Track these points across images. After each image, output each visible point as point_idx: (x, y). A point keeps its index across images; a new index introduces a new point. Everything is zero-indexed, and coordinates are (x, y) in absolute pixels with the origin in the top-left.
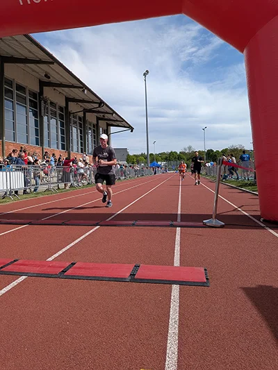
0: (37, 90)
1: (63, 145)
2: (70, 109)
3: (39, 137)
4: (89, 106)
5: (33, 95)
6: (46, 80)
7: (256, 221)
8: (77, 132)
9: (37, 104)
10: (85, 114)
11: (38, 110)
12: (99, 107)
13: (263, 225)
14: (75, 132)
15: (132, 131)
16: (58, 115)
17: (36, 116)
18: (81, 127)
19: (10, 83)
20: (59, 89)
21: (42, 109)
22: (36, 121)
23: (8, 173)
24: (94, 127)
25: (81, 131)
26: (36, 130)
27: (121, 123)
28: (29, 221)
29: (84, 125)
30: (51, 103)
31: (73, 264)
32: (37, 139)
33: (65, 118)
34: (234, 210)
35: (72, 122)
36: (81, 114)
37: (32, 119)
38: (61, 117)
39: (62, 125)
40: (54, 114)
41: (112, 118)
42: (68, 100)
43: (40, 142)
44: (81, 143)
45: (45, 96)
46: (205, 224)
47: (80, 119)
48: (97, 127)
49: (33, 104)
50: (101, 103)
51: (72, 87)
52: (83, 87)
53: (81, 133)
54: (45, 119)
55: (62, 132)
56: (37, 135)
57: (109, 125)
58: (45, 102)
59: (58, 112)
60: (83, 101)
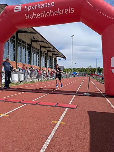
0: (30, 43)
1: (38, 64)
2: (42, 50)
4: (49, 49)
5: (28, 45)
6: (33, 39)
9: (30, 48)
11: (30, 51)
13: (104, 96)
14: (43, 59)
15: (66, 59)
16: (37, 53)
18: (45, 57)
19: (20, 40)
20: (38, 43)
22: (29, 55)
26: (29, 58)
28: (26, 91)
29: (47, 56)
30: (35, 48)
31: (39, 102)
33: (40, 54)
35: (42, 55)
36: (46, 52)
37: (27, 54)
39: (39, 56)
41: (58, 54)
42: (41, 47)
43: (30, 63)
44: (46, 63)
45: (32, 45)
46: (84, 95)
47: (45, 54)
48: (52, 57)
49: (28, 48)
50: (54, 48)
51: (43, 42)
52: (47, 42)
53: (45, 60)
54: (32, 54)
55: (39, 59)
56: (29, 60)
57: (57, 57)
58: (33, 48)
59: (37, 51)
60: (47, 47)
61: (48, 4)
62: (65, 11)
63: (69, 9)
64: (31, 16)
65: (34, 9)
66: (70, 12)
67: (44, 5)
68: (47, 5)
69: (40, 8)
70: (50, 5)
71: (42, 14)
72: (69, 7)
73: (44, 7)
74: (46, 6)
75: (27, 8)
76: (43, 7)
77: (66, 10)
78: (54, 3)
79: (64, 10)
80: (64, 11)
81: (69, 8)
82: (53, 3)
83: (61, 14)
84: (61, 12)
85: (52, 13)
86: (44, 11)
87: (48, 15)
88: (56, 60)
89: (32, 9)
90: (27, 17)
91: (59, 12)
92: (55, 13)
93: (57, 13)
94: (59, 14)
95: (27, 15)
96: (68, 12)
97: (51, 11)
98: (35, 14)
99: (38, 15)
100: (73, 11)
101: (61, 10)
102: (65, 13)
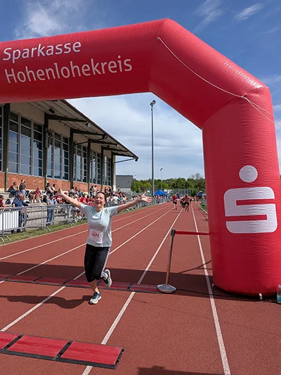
0: (42, 122)
1: (66, 175)
2: (74, 140)
3: (42, 168)
4: (94, 137)
5: (39, 127)
6: (51, 114)
8: (81, 159)
9: (42, 136)
10: (89, 145)
11: (42, 143)
12: (103, 138)
13: (210, 292)
15: (136, 160)
16: (62, 146)
17: (40, 148)
18: (85, 156)
19: (16, 117)
20: (65, 122)
21: (47, 138)
22: (40, 153)
24: (98, 156)
25: (85, 160)
26: (40, 161)
27: (125, 152)
29: (89, 155)
30: (56, 134)
31: (19, 337)
32: (40, 170)
33: (69, 147)
34: (198, 268)
36: (86, 145)
37: (36, 150)
38: (65, 147)
39: (66, 155)
40: (58, 145)
41: (116, 148)
42: (73, 131)
44: (85, 172)
45: (49, 128)
47: (84, 149)
48: (101, 157)
49: (38, 137)
50: (105, 135)
51: (76, 120)
52: (87, 121)
53: (85, 162)
54: (49, 150)
55: (66, 162)
56: (40, 166)
57: (113, 154)
58: (49, 134)
59: (63, 142)
60: (88, 133)
61: (65, 47)
62: (110, 67)
63: (120, 62)
64: (20, 74)
65: (28, 56)
66: (123, 70)
67: (55, 48)
68: (61, 50)
69: (44, 55)
70: (69, 49)
71: (50, 72)
72: (119, 57)
73: (54, 53)
74: (59, 51)
75: (10, 55)
76: (52, 53)
77: (112, 65)
78: (80, 46)
79: (106, 63)
80: (106, 67)
81: (119, 59)
82: (77, 45)
83: (100, 73)
84: (99, 68)
85: (75, 69)
86: (56, 64)
87: (66, 74)
88: (112, 162)
89: (24, 57)
90: (11, 78)
91: (94, 69)
92: (85, 69)
93: (89, 69)
94: (94, 74)
95: (10, 72)
96: (118, 68)
97: (72, 65)
98: (30, 71)
99: (39, 74)
100: (128, 68)
101: (98, 64)
102: (110, 70)
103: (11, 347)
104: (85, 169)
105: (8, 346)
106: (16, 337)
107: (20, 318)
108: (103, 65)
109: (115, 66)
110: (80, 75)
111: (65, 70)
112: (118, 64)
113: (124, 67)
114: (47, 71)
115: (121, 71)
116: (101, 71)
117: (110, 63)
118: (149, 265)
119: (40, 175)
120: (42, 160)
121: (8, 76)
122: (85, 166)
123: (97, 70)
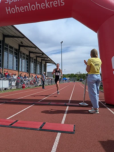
0: (18, 48)
1: (27, 70)
2: (30, 56)
4: (38, 55)
5: (16, 50)
6: (21, 44)
7: (103, 104)
8: (33, 65)
9: (17, 54)
10: (36, 58)
11: (18, 56)
12: (42, 55)
13: (105, 106)
14: (32, 65)
15: (55, 65)
16: (26, 58)
17: (17, 58)
18: (35, 63)
19: (7, 45)
20: (27, 48)
21: (20, 55)
22: (17, 60)
23: (2, 81)
26: (17, 64)
27: (51, 61)
30: (23, 53)
31: (17, 121)
33: (29, 59)
35: (31, 61)
36: (35, 58)
37: (15, 59)
38: (27, 59)
39: (27, 62)
40: (24, 58)
41: (47, 60)
42: (30, 52)
43: (18, 69)
44: (35, 69)
45: (20, 50)
46: (80, 105)
47: (35, 60)
48: (41, 63)
49: (16, 54)
50: (43, 54)
51: (32, 47)
52: (36, 47)
53: (35, 65)
54: (20, 59)
55: (27, 65)
56: (17, 66)
57: (46, 63)
58: (21, 53)
59: (26, 57)
60: (36, 53)
62: (54, 4)
63: (59, 1)
64: (13, 9)
65: (16, 1)
66: (60, 5)
71: (26, 7)
75: (8, 1)
77: (55, 3)
79: (52, 2)
80: (52, 4)
83: (49, 7)
84: (49, 5)
85: (38, 6)
86: (29, 4)
87: (34, 9)
88: (45, 66)
89: (14, 1)
90: (9, 11)
91: (47, 5)
92: (42, 6)
93: (44, 5)
94: (47, 8)
95: (8, 9)
96: (58, 4)
97: (36, 4)
98: (17, 8)
99: (21, 9)
100: (63, 4)
101: (49, 3)
102: (54, 5)
103: (13, 125)
104: (35, 68)
105: (11, 124)
106: (14, 121)
107: (15, 115)
108: (51, 3)
109: (57, 3)
110: (40, 9)
111: (33, 7)
112: (58, 2)
113: (61, 3)
114: (25, 7)
115: (59, 5)
116: (50, 6)
117: (55, 1)
118: (71, 98)
119: (17, 69)
120: (18, 63)
121: (7, 10)
122: (35, 67)
123: (48, 6)
